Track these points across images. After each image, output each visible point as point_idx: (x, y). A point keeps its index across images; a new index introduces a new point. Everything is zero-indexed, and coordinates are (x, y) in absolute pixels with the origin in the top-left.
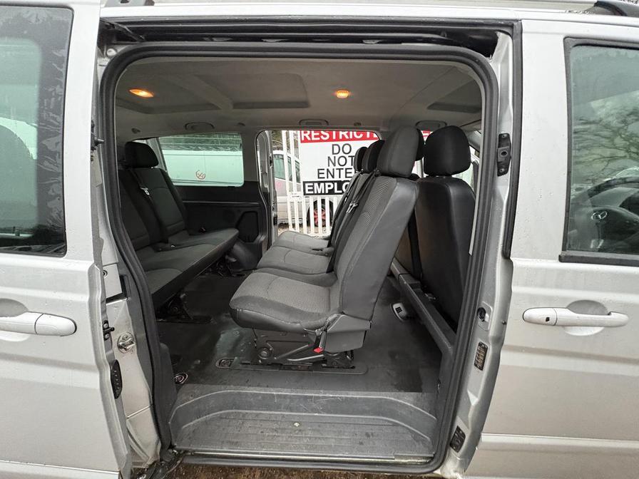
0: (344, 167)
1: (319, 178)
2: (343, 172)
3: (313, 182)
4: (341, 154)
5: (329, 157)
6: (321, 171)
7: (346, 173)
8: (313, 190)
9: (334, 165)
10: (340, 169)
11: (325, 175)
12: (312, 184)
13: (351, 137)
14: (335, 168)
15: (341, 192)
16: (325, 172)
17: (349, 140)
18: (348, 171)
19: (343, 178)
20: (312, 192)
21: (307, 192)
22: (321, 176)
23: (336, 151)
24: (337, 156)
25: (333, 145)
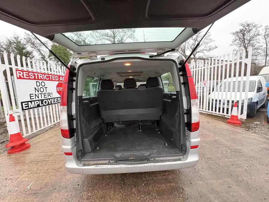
0: (43, 93)
1: (31, 99)
2: (43, 95)
3: (28, 102)
4: (41, 86)
5: (35, 88)
6: (31, 95)
7: (44, 95)
8: (28, 106)
9: (38, 91)
10: (41, 94)
11: (34, 97)
12: (27, 103)
13: (44, 79)
14: (39, 93)
15: (43, 105)
16: (34, 95)
17: (43, 80)
18: (45, 94)
19: (43, 98)
20: (28, 108)
21: (24, 108)
22: (32, 98)
23: (38, 85)
24: (39, 87)
25: (37, 82)
